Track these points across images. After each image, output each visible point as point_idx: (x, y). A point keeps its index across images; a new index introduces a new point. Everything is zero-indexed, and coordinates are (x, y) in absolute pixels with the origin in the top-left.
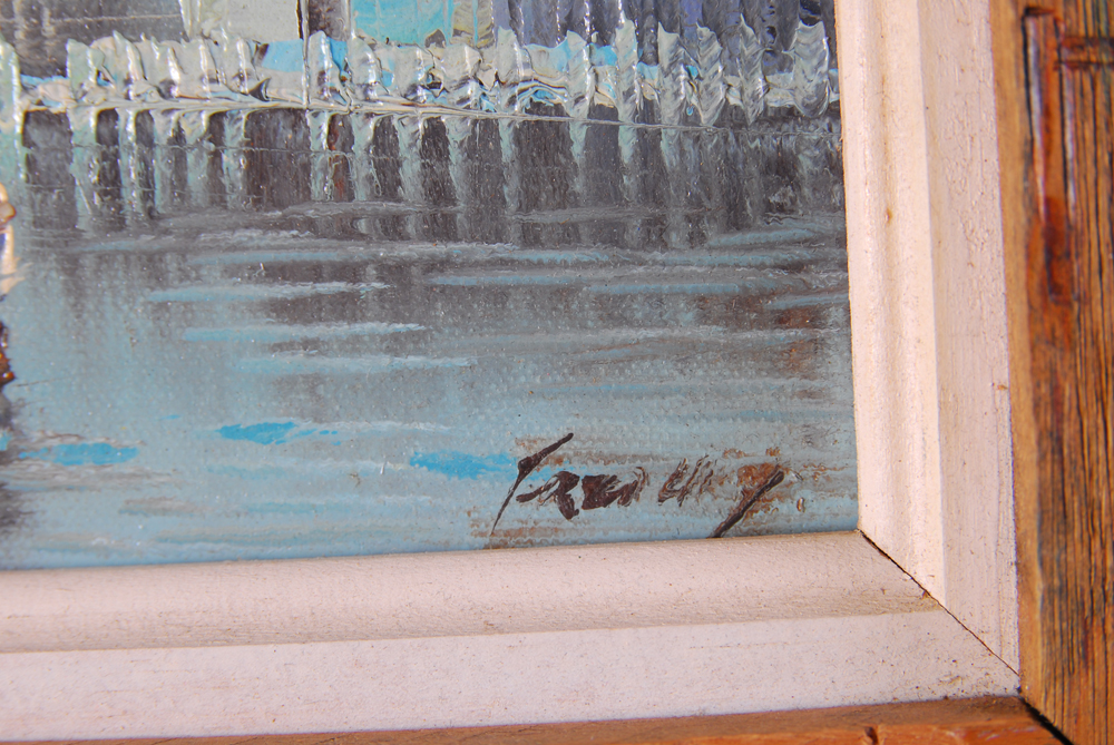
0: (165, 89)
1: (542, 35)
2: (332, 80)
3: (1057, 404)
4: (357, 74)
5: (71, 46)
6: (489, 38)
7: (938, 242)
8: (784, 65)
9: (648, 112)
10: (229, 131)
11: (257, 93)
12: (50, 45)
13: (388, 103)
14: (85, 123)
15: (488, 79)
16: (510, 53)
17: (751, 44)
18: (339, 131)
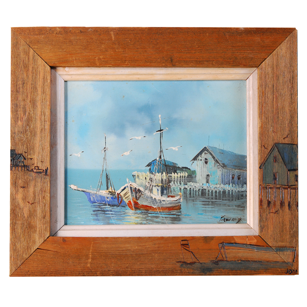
0: (195, 187)
1: (225, 184)
2: (208, 187)
3: (261, 213)
4: (210, 186)
5: (188, 183)
6: (221, 184)
7: (253, 201)
8: (243, 188)
9: (232, 191)
10: (200, 190)
11: (202, 187)
12: (186, 183)
13: (212, 189)
14: (188, 189)
15: (220, 187)
16: (222, 185)
17: (240, 186)
18: (209, 191)
